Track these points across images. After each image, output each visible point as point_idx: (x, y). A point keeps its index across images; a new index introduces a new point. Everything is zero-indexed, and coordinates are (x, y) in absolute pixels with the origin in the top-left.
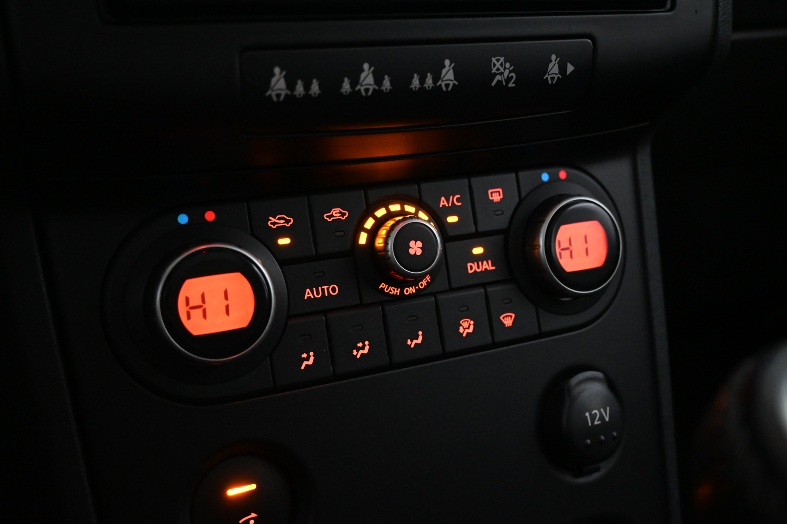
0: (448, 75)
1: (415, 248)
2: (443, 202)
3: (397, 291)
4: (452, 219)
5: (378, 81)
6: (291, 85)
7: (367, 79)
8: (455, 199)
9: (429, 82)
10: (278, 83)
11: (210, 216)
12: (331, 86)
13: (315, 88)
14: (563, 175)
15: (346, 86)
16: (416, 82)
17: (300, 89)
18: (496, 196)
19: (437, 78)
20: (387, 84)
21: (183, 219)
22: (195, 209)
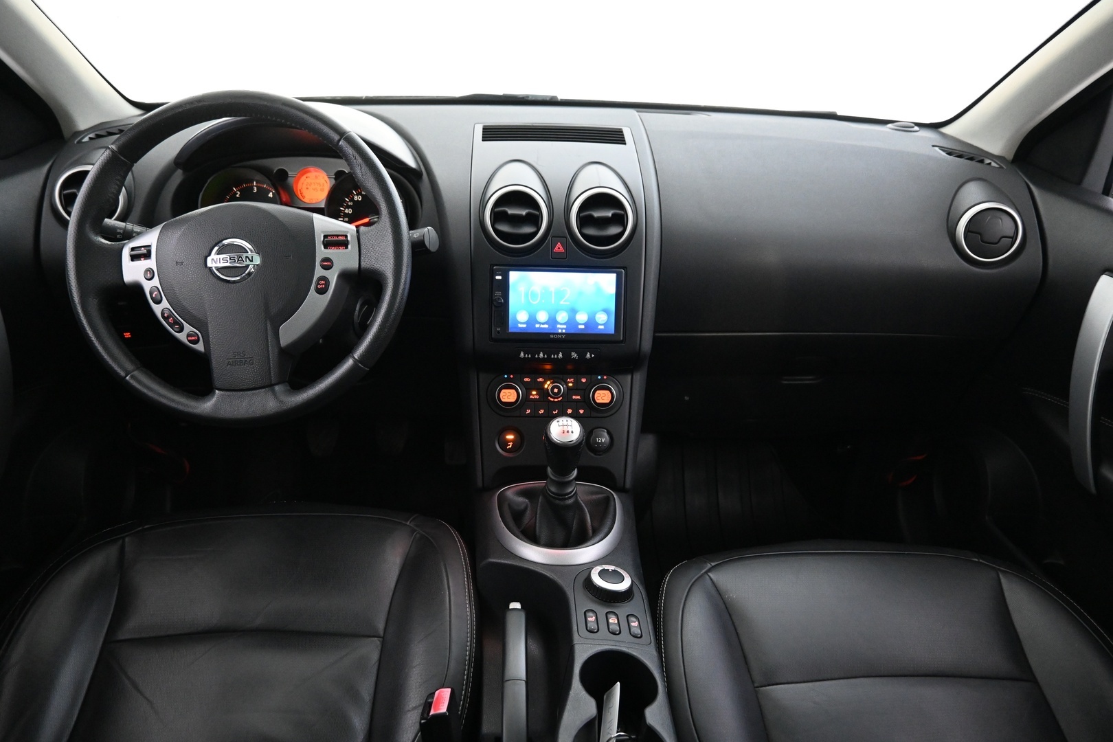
0: (560, 355)
1: (556, 390)
2: (569, 380)
3: (552, 400)
4: (570, 385)
5: (544, 355)
6: (525, 355)
7: (541, 355)
8: (572, 380)
9: (556, 356)
10: (522, 355)
11: (512, 376)
12: (533, 356)
13: (530, 356)
14: (605, 377)
15: (537, 356)
16: (553, 356)
17: (526, 356)
18: (584, 380)
19: (558, 355)
20: (546, 356)
21: (506, 376)
22: (509, 374)
